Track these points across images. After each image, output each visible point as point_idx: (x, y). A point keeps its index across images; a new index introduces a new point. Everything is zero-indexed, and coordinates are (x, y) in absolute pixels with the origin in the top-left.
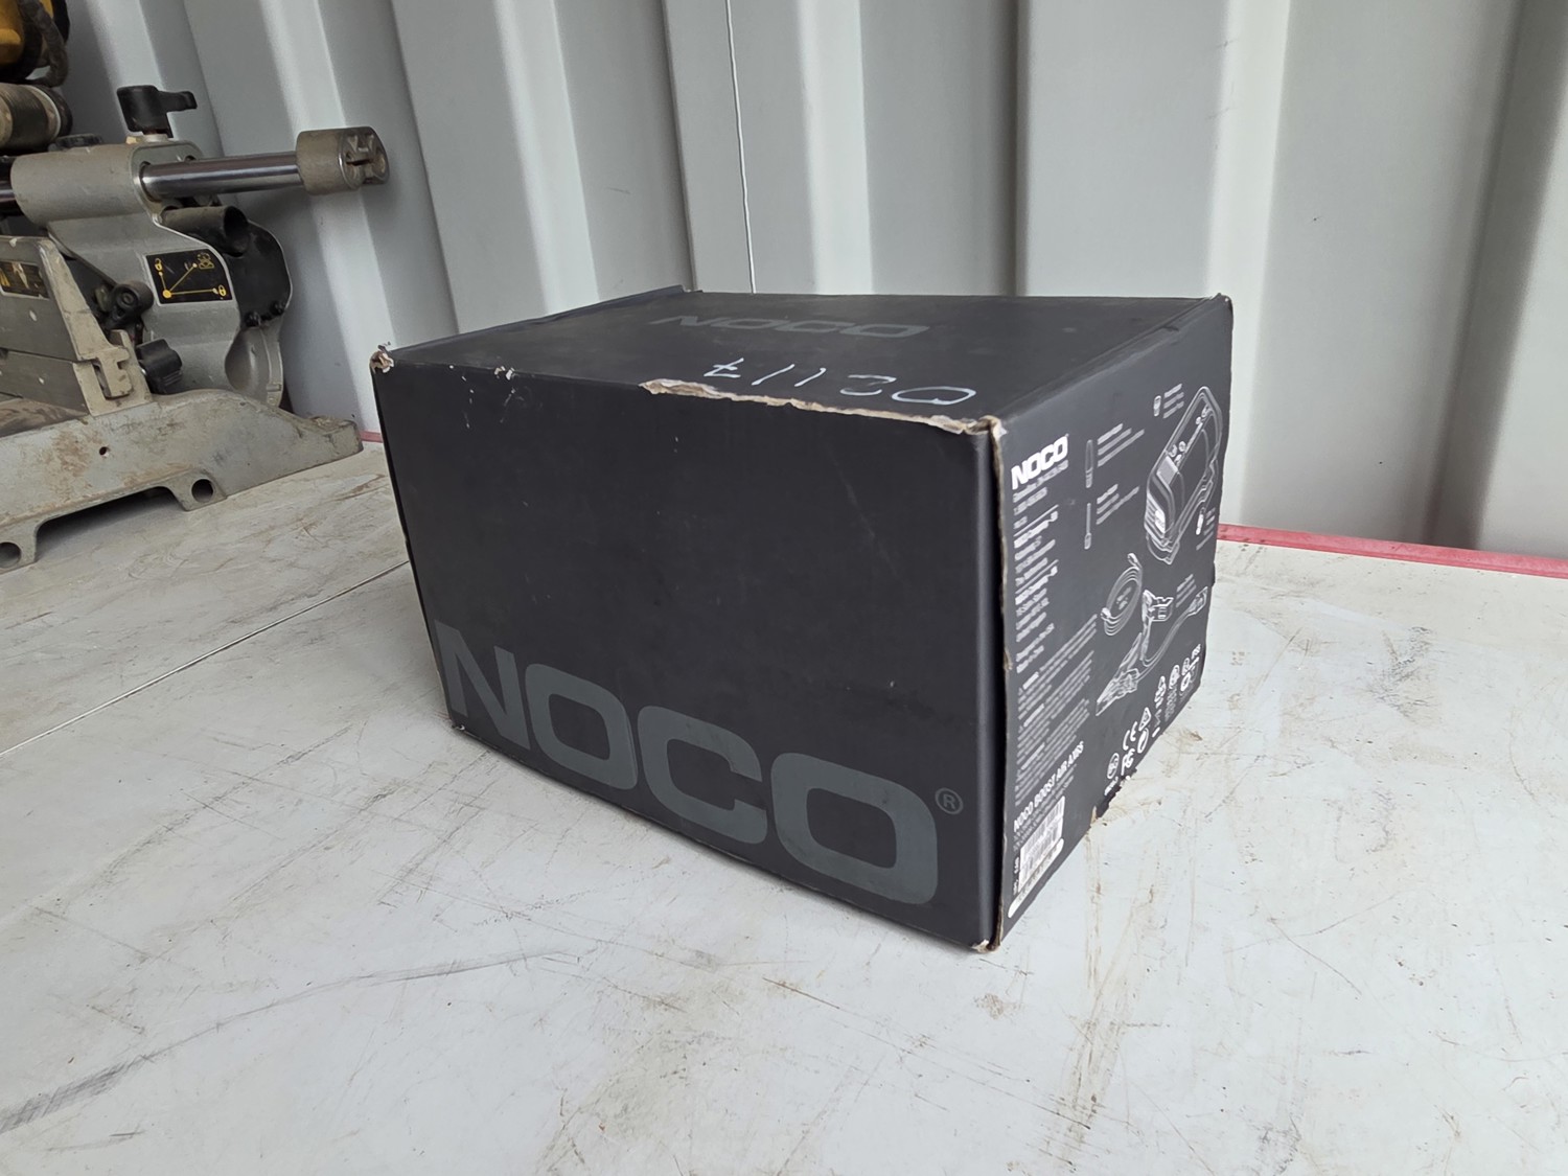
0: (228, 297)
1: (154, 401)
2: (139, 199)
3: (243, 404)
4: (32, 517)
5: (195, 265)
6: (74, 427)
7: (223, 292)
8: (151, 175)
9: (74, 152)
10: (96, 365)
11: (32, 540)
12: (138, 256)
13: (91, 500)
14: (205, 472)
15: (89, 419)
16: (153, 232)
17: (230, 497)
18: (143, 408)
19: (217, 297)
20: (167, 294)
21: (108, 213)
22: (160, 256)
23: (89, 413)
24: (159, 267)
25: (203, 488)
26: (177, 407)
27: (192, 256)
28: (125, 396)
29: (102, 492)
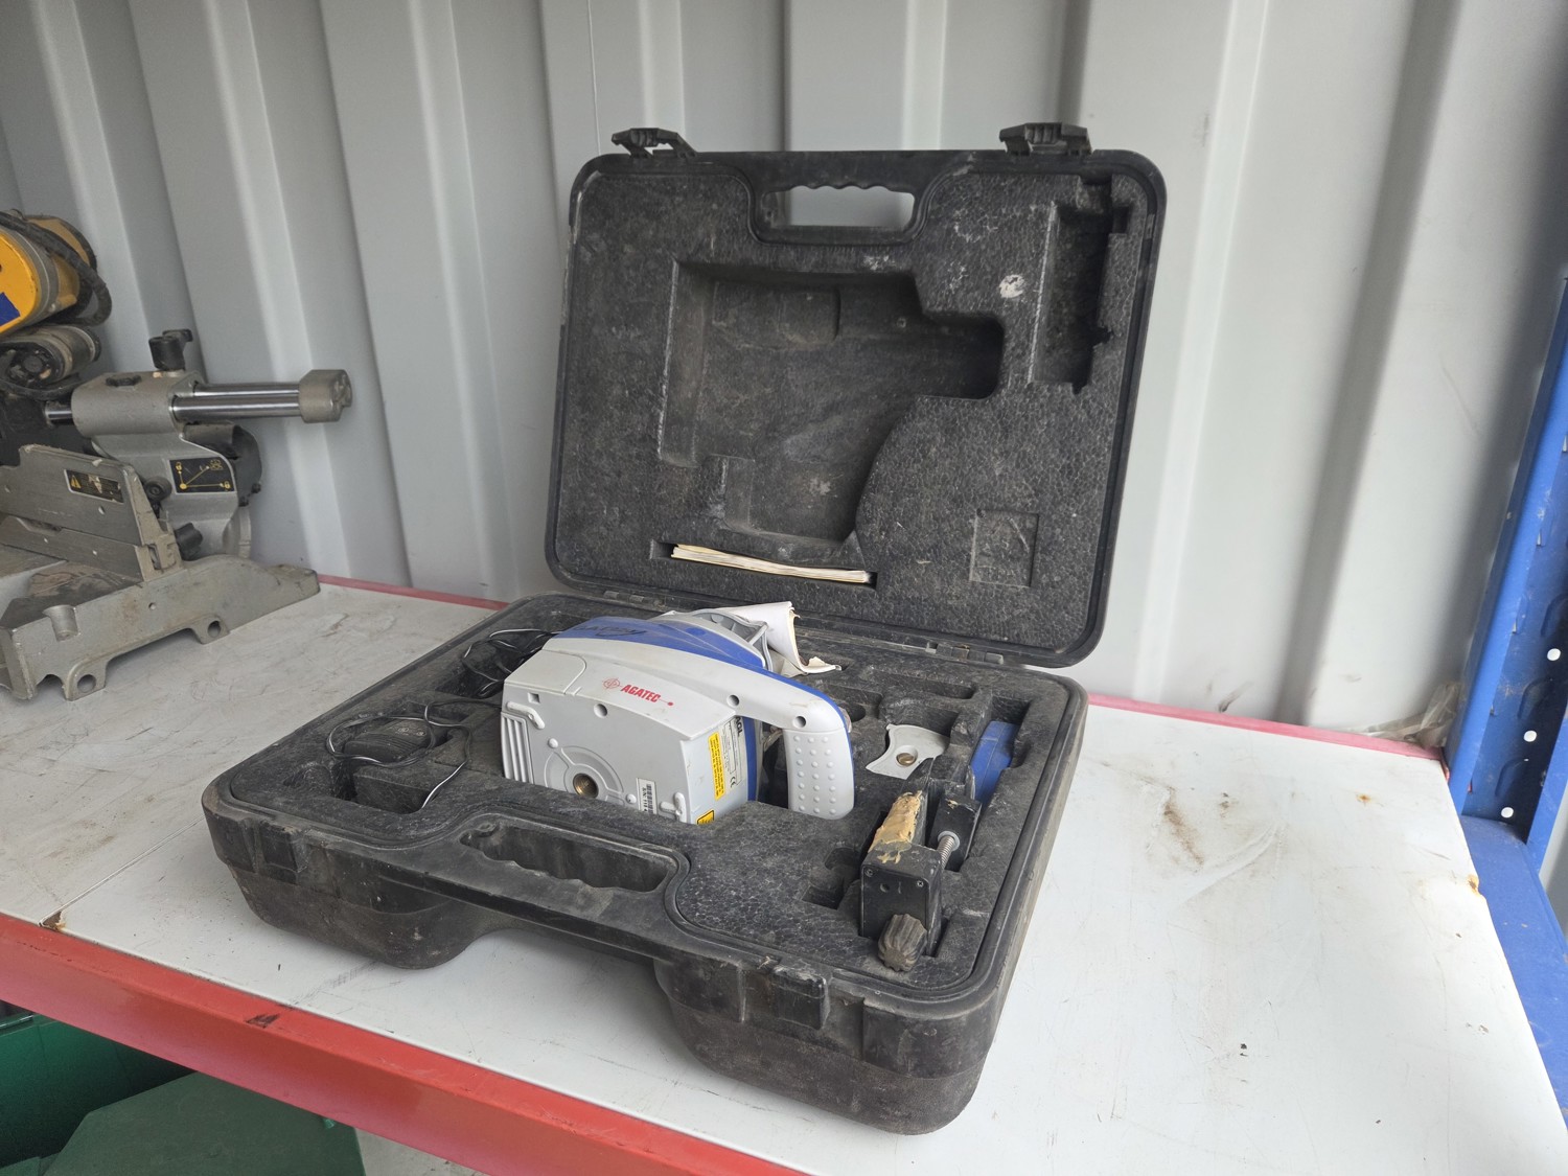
0: (231, 489)
1: (185, 568)
2: (170, 420)
3: (243, 565)
4: (103, 656)
5: (208, 468)
6: (134, 591)
7: (228, 486)
8: (178, 405)
9: (120, 388)
10: (152, 548)
11: (104, 671)
12: (163, 460)
13: (142, 641)
14: (216, 616)
15: (143, 584)
16: (179, 445)
17: (232, 632)
18: (179, 574)
19: (223, 490)
20: (183, 486)
21: (145, 433)
22: (180, 461)
23: (143, 580)
24: (179, 468)
25: (215, 625)
26: (201, 570)
27: (206, 461)
28: (170, 567)
29: (149, 635)
